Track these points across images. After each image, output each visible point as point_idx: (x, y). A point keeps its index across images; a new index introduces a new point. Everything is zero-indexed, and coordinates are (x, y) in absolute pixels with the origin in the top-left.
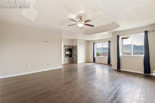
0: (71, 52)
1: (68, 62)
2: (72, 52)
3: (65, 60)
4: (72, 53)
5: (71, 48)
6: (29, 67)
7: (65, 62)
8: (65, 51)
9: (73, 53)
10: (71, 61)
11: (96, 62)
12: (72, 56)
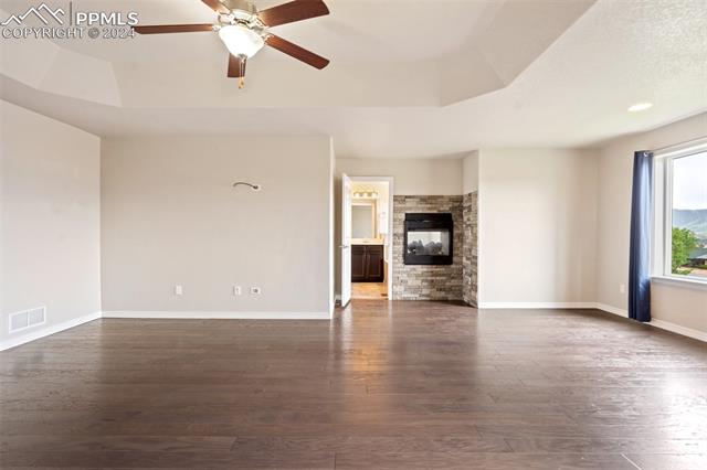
0: (447, 234)
1: (425, 292)
2: (456, 232)
3: (404, 277)
4: (455, 240)
5: (445, 208)
6: (179, 290)
7: (400, 288)
8: (401, 230)
9: (462, 241)
10: (444, 290)
11: (653, 323)
12: (455, 259)
